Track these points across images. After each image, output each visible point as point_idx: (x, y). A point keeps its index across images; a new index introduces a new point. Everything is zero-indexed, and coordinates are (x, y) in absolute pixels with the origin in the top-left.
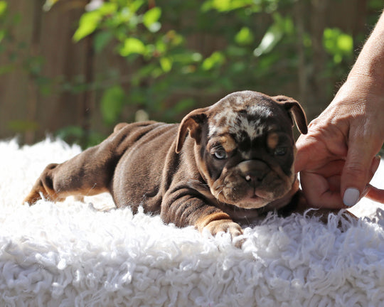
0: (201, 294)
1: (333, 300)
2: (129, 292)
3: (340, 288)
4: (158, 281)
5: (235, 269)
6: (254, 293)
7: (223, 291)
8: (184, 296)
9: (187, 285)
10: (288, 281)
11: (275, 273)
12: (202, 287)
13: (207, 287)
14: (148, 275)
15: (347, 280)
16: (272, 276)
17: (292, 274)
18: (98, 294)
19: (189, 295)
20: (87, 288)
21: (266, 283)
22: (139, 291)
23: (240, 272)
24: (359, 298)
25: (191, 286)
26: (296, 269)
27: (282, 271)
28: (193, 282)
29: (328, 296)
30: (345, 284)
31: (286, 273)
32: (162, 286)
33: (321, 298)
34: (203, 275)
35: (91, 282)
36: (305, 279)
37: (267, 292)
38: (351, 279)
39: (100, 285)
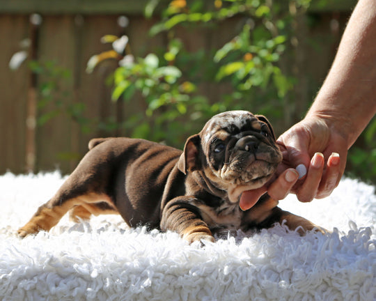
0: (206, 294)
1: (313, 297)
2: (149, 294)
3: (318, 287)
4: (172, 285)
5: (233, 273)
6: (249, 292)
7: (224, 291)
8: (193, 296)
9: (195, 288)
10: (276, 283)
11: (265, 276)
12: (207, 288)
13: (211, 288)
14: (163, 280)
15: (323, 280)
16: (263, 278)
17: (279, 276)
18: (124, 297)
19: (197, 295)
20: (115, 292)
21: (258, 284)
22: (157, 293)
23: (238, 275)
24: (336, 296)
25: (198, 288)
26: (282, 272)
27: (271, 274)
28: (200, 285)
29: (309, 293)
30: (322, 284)
31: (274, 276)
32: (175, 289)
33: (303, 295)
34: (208, 279)
35: (118, 287)
36: (290, 280)
37: (260, 292)
38: (327, 280)
39: (126, 289)
